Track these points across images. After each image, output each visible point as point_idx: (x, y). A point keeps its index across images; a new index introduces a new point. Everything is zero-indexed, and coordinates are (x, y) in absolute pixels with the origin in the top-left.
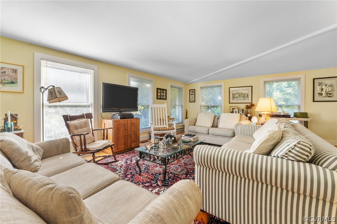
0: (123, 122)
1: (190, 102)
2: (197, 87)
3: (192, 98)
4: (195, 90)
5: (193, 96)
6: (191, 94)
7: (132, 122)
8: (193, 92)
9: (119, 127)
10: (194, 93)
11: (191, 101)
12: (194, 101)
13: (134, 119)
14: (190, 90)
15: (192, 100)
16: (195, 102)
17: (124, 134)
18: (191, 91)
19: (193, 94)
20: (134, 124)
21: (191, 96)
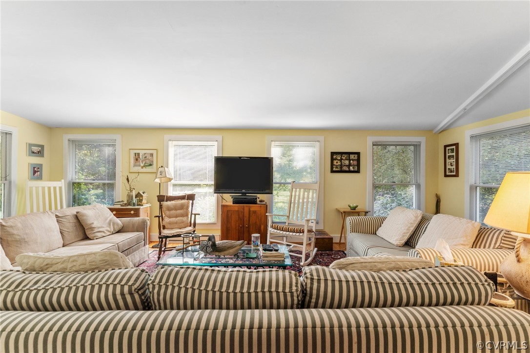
0: (236, 209)
1: (446, 176)
2: (463, 136)
3: (450, 167)
4: (457, 145)
5: (453, 161)
6: (450, 157)
7: (251, 209)
8: (452, 150)
9: (230, 214)
10: (454, 154)
11: (448, 174)
12: (454, 174)
13: (257, 205)
14: (445, 147)
15: (451, 172)
16: (457, 175)
17: (237, 225)
18: (447, 148)
19: (453, 156)
20: (255, 212)
21: (448, 161)
